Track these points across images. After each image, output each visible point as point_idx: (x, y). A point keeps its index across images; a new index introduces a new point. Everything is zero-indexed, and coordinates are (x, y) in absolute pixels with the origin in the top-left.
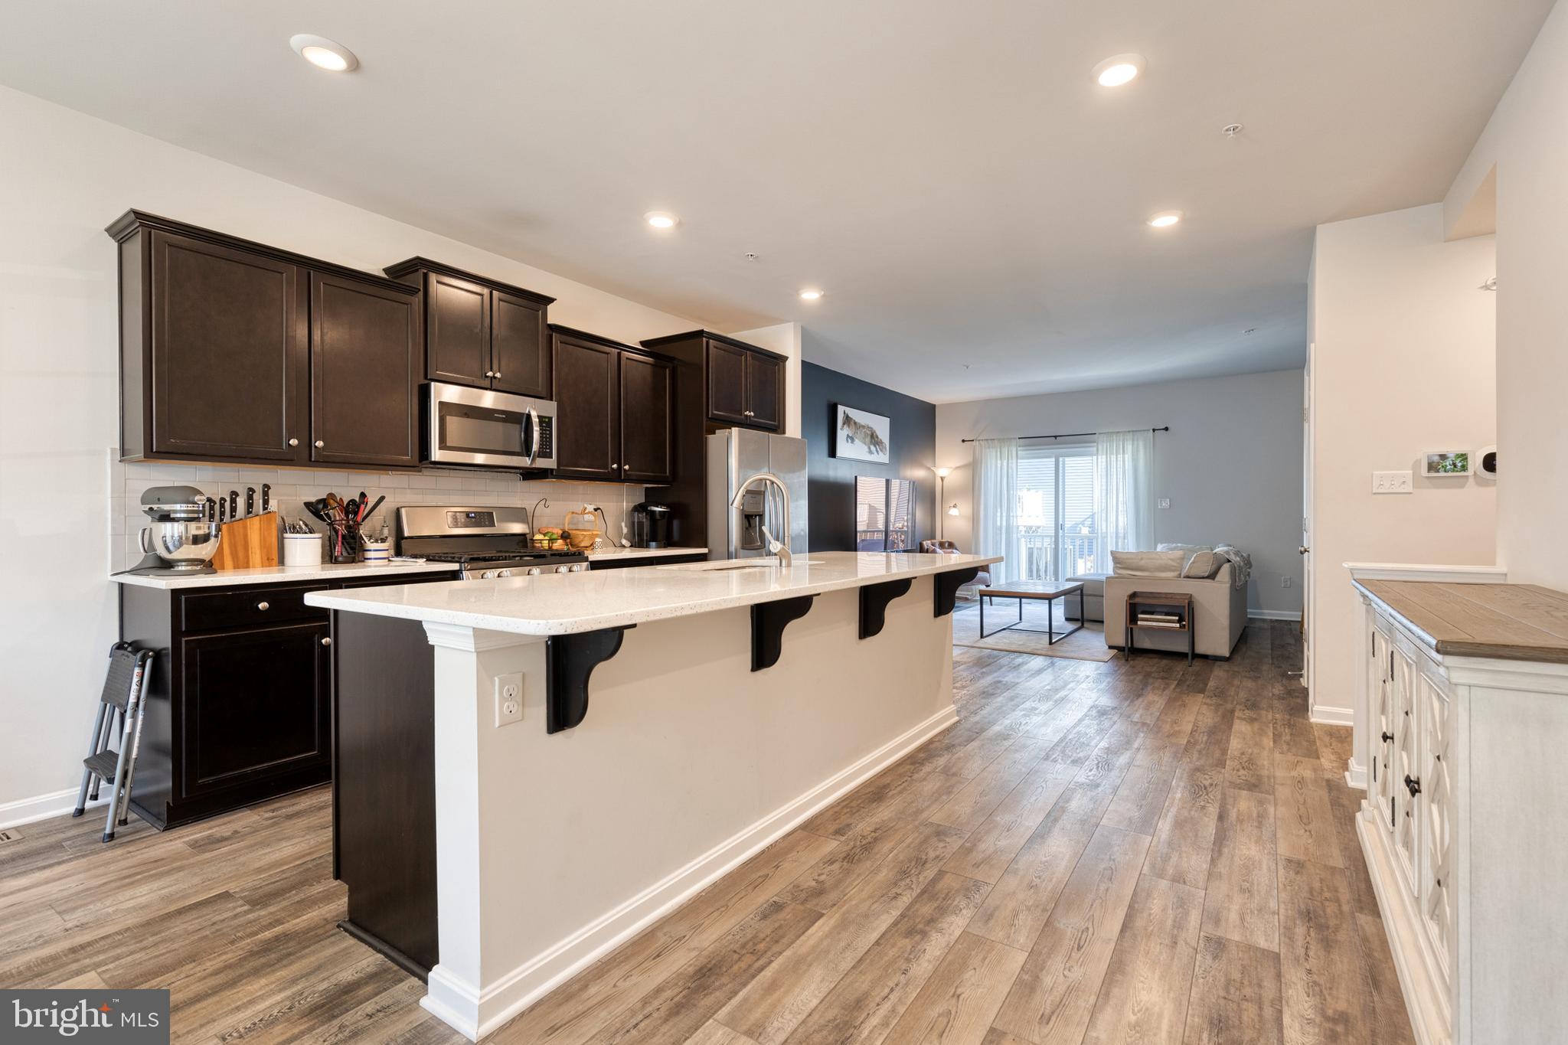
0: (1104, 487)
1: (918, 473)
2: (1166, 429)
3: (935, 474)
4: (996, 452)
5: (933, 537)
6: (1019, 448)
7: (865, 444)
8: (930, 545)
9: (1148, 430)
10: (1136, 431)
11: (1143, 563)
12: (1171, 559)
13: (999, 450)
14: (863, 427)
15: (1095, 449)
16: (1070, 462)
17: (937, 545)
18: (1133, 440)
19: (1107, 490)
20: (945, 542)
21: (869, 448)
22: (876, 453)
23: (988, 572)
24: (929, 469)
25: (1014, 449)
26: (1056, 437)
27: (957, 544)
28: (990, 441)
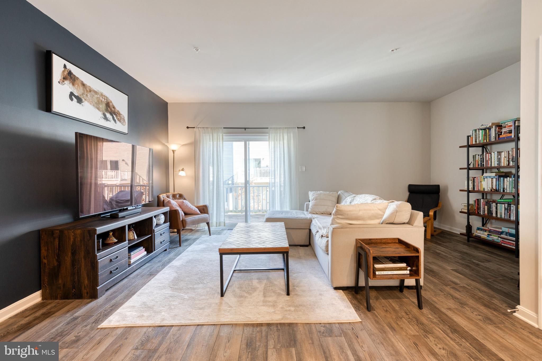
0: (273, 159)
1: (157, 147)
2: (304, 128)
3: (168, 148)
4: (210, 136)
5: (167, 191)
6: (224, 135)
7: (98, 109)
8: (165, 197)
9: (295, 128)
10: (289, 128)
11: (361, 213)
12: (380, 210)
13: (211, 135)
14: (96, 93)
15: (268, 137)
16: (252, 144)
17: (171, 197)
18: (288, 133)
19: (275, 161)
20: (177, 194)
21: (105, 115)
22: (113, 121)
23: (208, 213)
24: (164, 144)
25: (221, 135)
26: (245, 128)
27: (185, 196)
28: (205, 129)
